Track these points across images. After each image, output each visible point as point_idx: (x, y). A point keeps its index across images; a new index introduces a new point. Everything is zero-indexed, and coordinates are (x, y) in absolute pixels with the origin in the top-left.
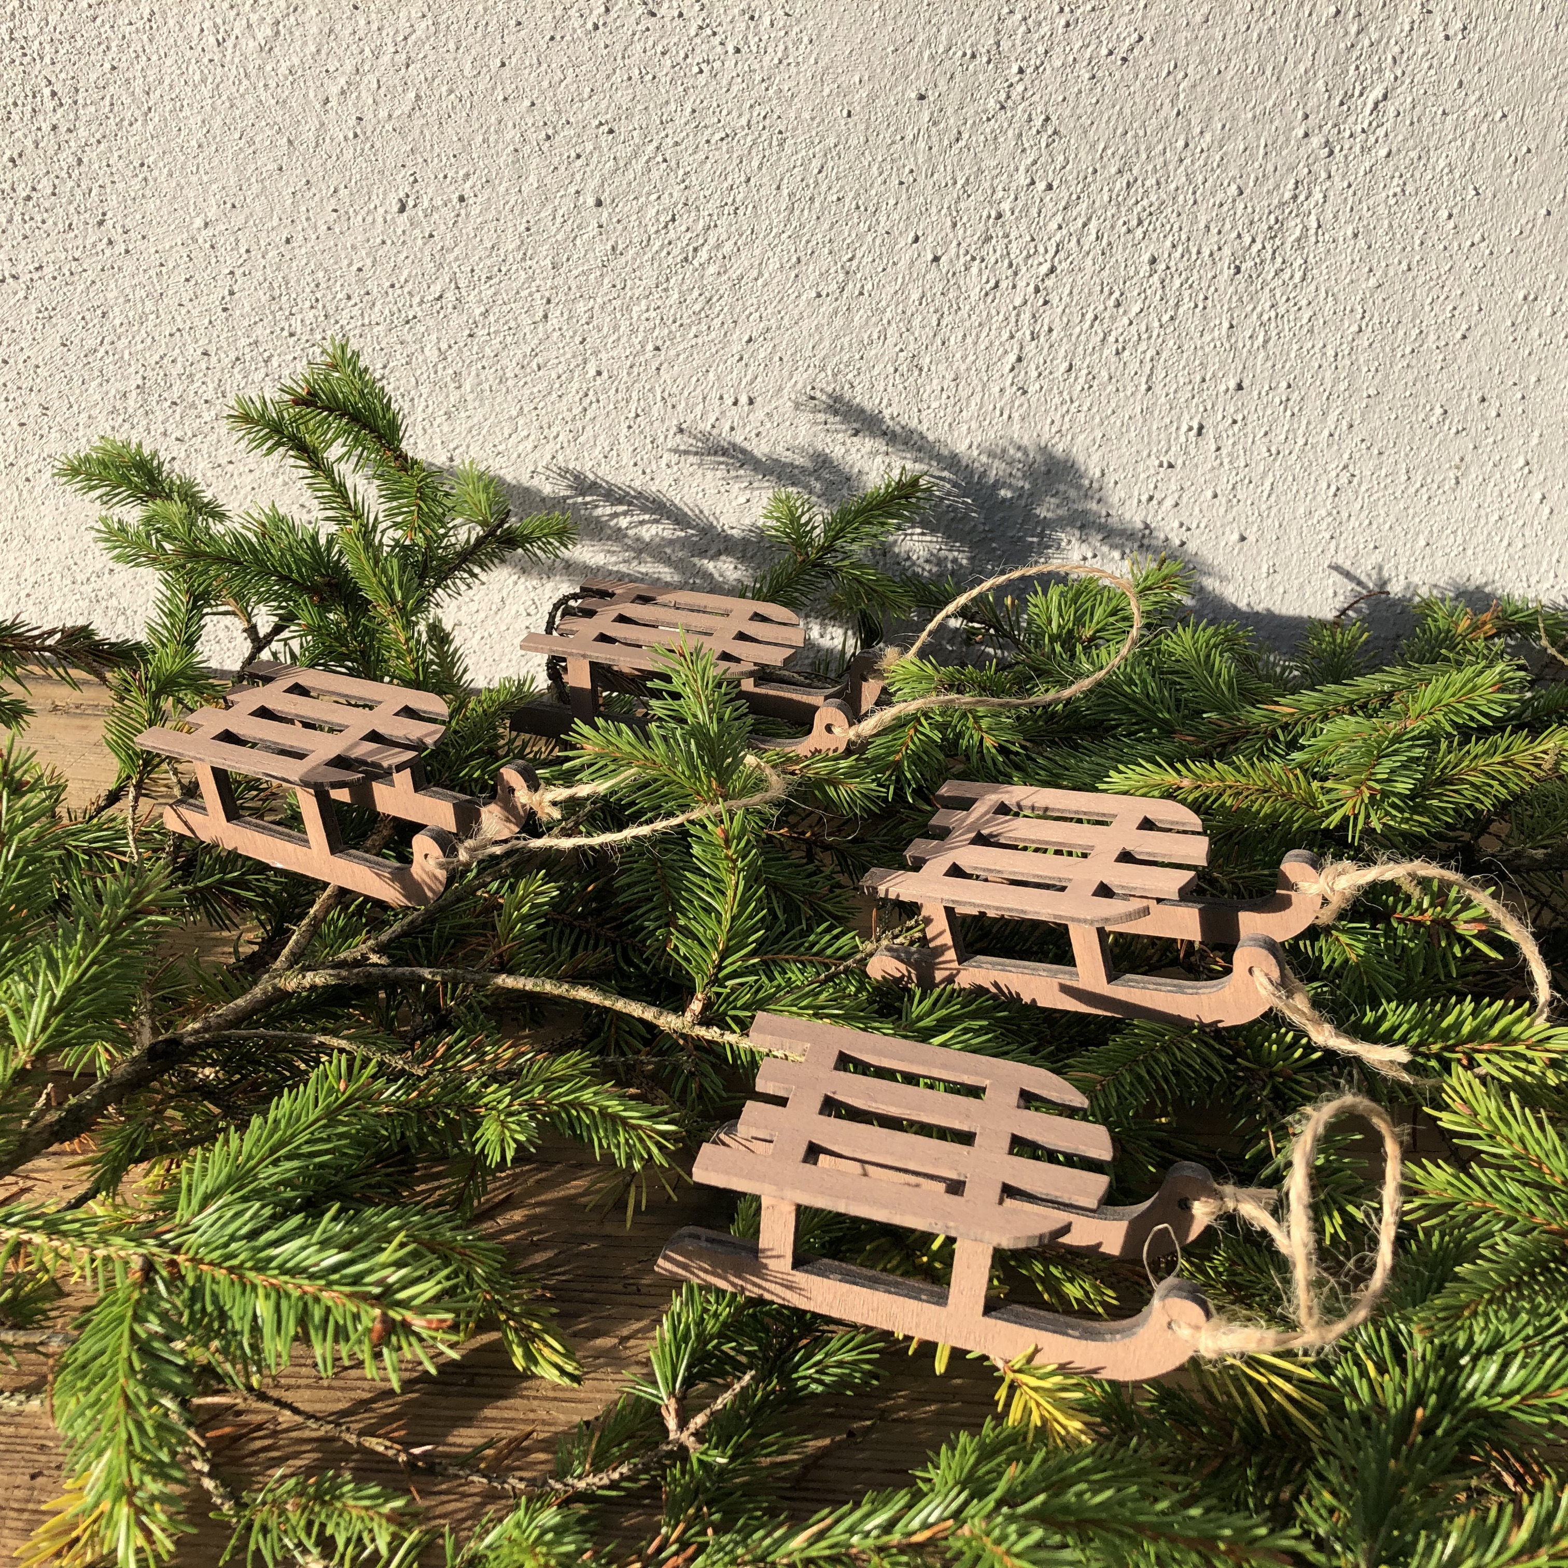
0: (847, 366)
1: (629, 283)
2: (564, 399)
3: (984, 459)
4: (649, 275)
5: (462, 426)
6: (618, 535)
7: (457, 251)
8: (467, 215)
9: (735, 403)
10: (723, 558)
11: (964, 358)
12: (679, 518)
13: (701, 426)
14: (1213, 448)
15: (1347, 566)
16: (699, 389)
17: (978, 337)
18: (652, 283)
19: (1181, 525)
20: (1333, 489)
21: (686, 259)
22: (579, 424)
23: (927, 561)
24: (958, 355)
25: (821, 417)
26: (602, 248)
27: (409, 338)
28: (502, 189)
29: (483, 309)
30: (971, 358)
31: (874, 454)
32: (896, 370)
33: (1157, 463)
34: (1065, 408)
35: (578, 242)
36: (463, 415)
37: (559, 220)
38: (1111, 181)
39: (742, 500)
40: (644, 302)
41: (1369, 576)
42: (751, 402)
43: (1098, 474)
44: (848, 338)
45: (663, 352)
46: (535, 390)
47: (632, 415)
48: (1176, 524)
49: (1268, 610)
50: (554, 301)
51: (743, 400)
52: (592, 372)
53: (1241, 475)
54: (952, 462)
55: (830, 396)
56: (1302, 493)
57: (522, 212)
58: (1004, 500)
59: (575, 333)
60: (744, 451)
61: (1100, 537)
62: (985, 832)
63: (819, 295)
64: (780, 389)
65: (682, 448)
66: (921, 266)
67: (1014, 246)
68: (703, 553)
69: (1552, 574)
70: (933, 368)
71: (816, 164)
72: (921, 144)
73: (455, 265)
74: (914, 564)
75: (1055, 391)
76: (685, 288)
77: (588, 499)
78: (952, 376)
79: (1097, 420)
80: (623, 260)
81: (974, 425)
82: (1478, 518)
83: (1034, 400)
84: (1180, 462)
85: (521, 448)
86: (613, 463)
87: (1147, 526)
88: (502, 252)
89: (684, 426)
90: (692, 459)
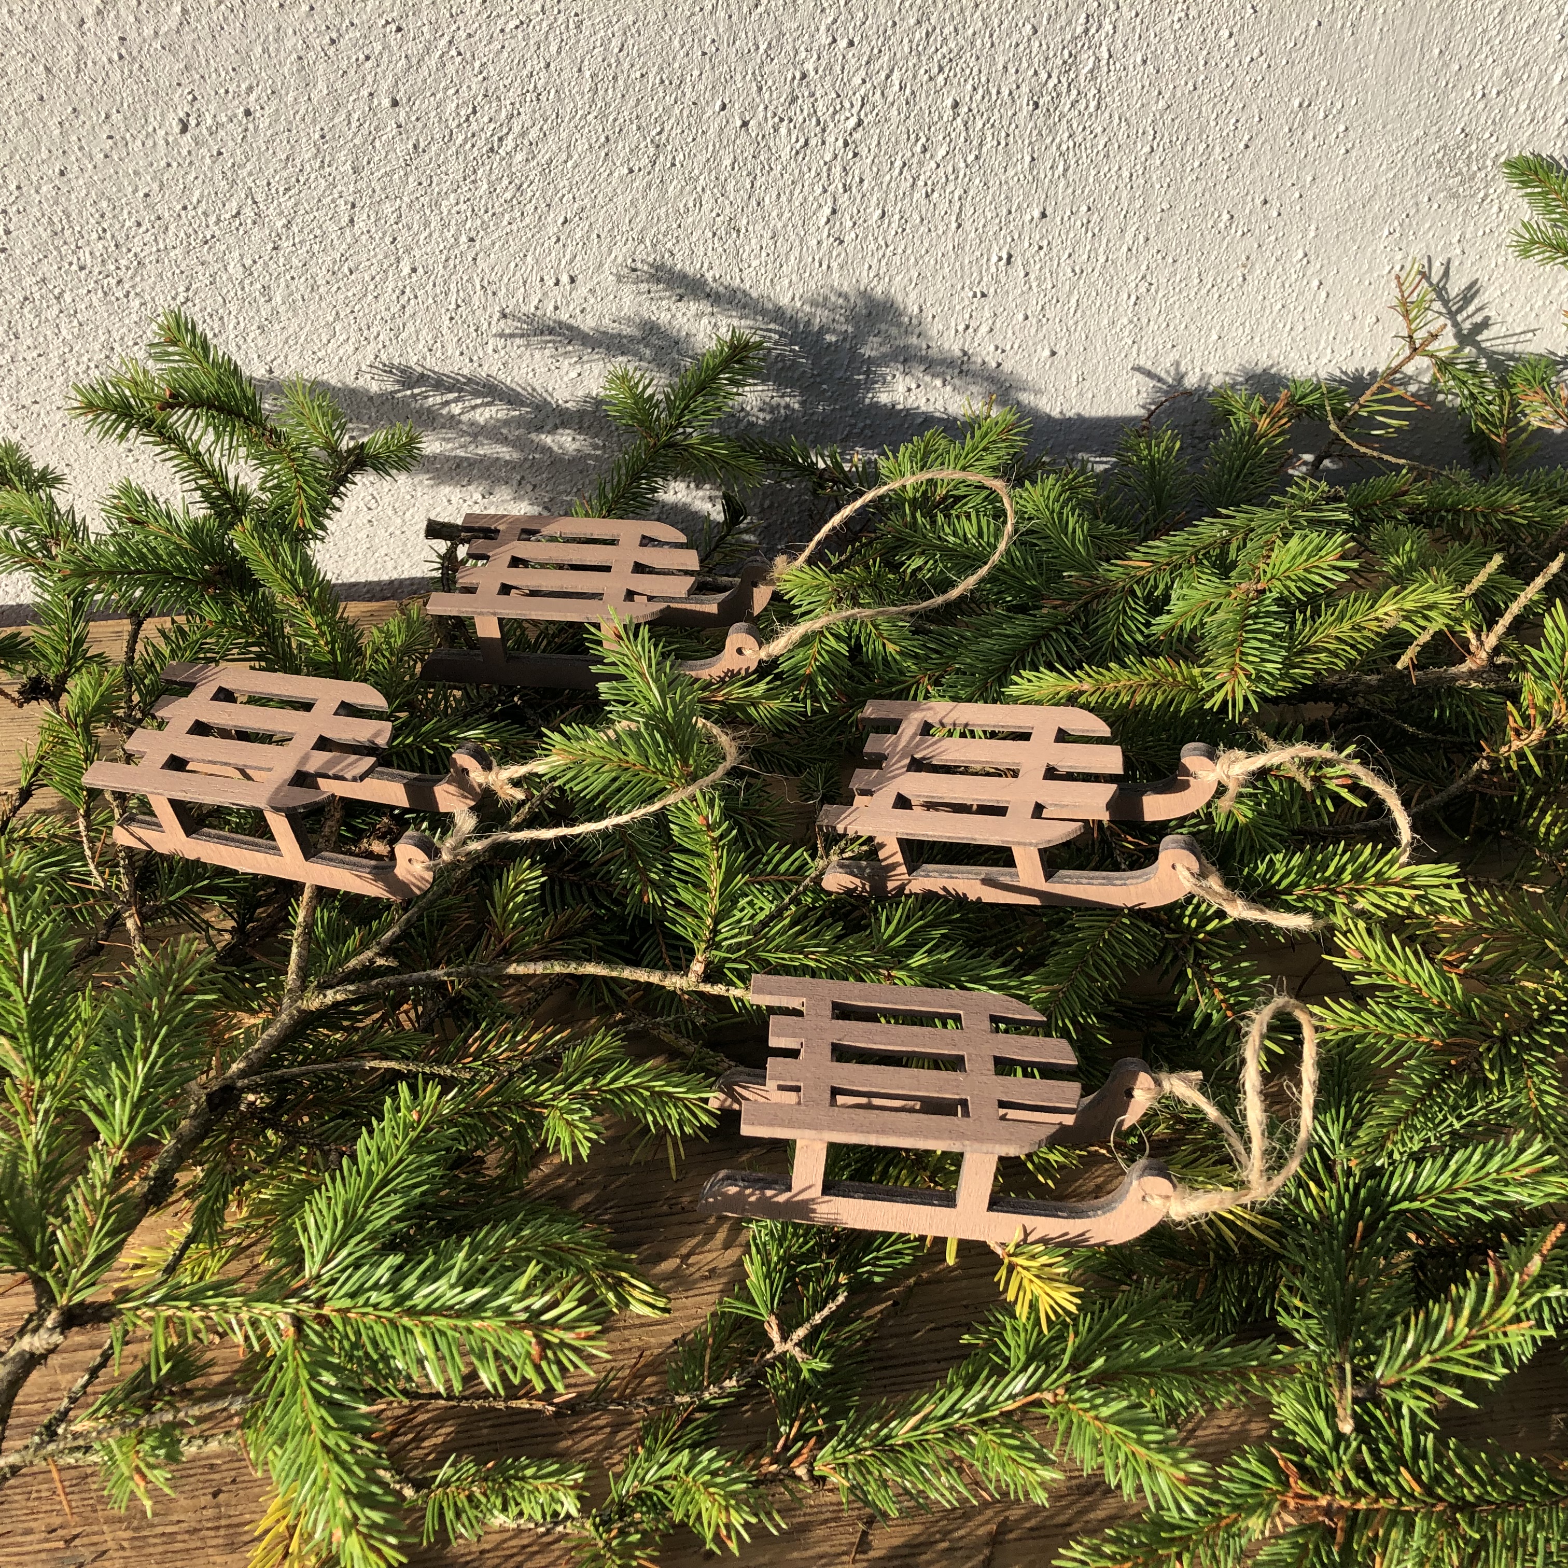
0: (665, 236)
1: (435, 179)
2: (381, 300)
3: (807, 308)
4: (455, 169)
5: (276, 336)
6: (453, 422)
7: (249, 166)
8: (256, 129)
9: (557, 283)
10: (560, 431)
11: (780, 216)
12: (511, 398)
13: (524, 309)
14: (1022, 274)
15: (1149, 366)
16: (518, 274)
17: (792, 194)
18: (459, 177)
19: (997, 348)
20: (1133, 298)
21: (492, 150)
22: (399, 322)
23: (761, 410)
24: (774, 214)
25: (644, 287)
26: (403, 148)
27: (210, 258)
28: (290, 99)
29: (284, 221)
30: (787, 215)
31: (699, 316)
32: (714, 234)
33: (971, 294)
34: (881, 253)
35: (377, 143)
36: (277, 327)
37: (354, 124)
38: (911, 31)
39: (573, 374)
40: (452, 196)
41: (1168, 372)
42: (572, 280)
43: (916, 311)
44: (664, 209)
45: (478, 243)
46: (350, 294)
47: (453, 306)
48: (992, 348)
49: (1079, 415)
50: (359, 205)
51: (565, 279)
52: (406, 270)
53: (1049, 296)
54: (778, 315)
55: (651, 266)
56: (1105, 305)
57: (314, 120)
58: (830, 344)
59: (384, 234)
60: (570, 328)
61: (922, 368)
62: (918, 756)
63: (631, 171)
64: (601, 265)
65: (507, 331)
66: (730, 132)
67: (820, 105)
68: (539, 429)
69: (1329, 351)
70: (750, 228)
71: (615, 44)
72: (721, 14)
73: (249, 181)
74: (748, 414)
75: (870, 237)
76: (493, 177)
77: (416, 391)
78: (770, 234)
79: (912, 260)
80: (426, 157)
81: (795, 278)
82: (1263, 309)
83: (850, 249)
84: (992, 290)
85: (341, 352)
86: (438, 354)
87: (965, 353)
88: (298, 162)
89: (507, 311)
90: (518, 341)
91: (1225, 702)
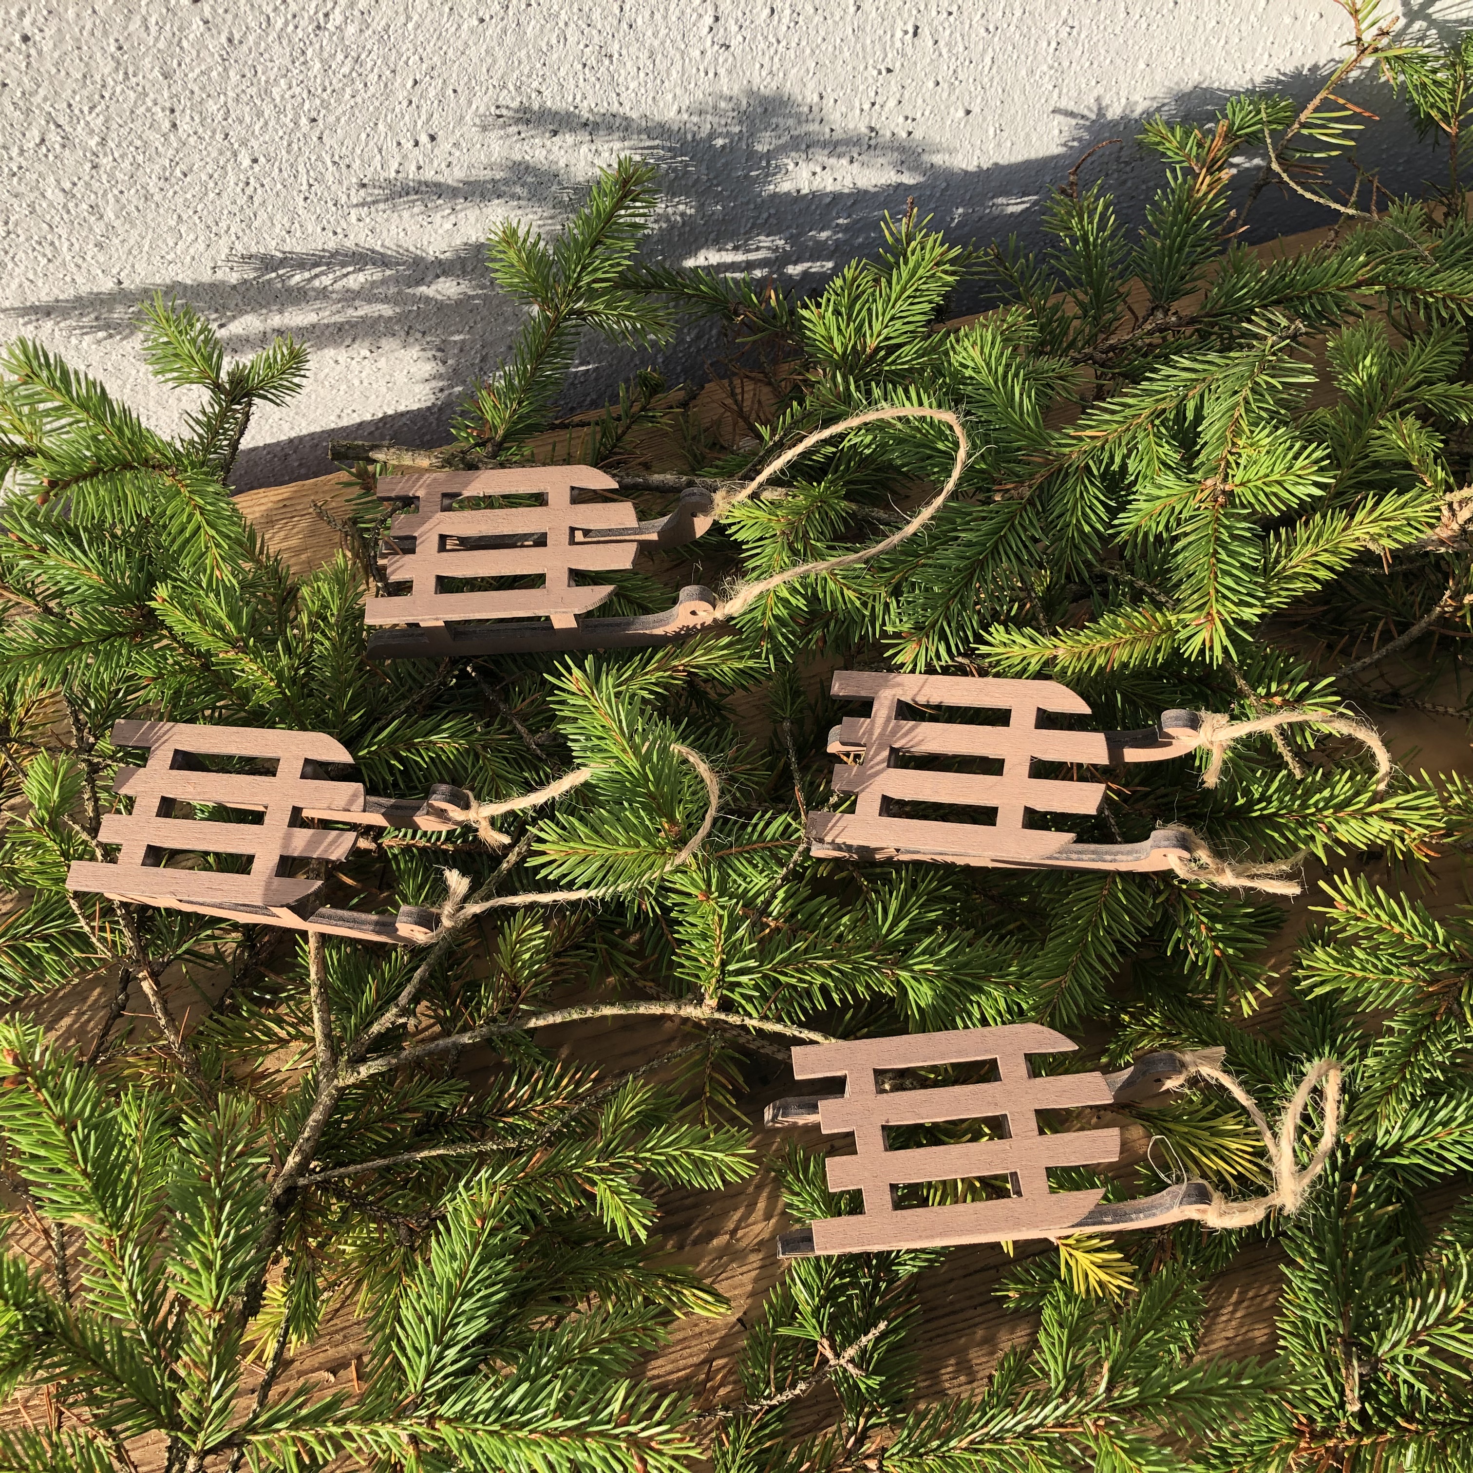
0: (529, 76)
1: (259, 69)
2: (225, 195)
3: (695, 119)
4: (280, 55)
6: (325, 293)
7: (42, 92)
8: (40, 53)
9: (417, 144)
10: (442, 279)
11: (655, 35)
12: (383, 260)
13: (384, 175)
14: (930, 43)
15: (1071, 107)
16: (371, 144)
17: (666, 10)
18: (287, 61)
19: (907, 118)
20: (1054, 45)
21: (319, 27)
22: (249, 212)
23: (655, 221)
24: (649, 33)
25: (513, 129)
26: (216, 43)
27: (22, 189)
28: (71, 14)
29: (97, 139)
30: (663, 32)
31: (578, 145)
32: (585, 65)
33: (875, 73)
34: (772, 51)
35: (185, 43)
36: (116, 241)
37: (153, 29)
39: (448, 226)
40: (282, 81)
41: (1091, 110)
42: (433, 138)
43: (816, 98)
44: (524, 52)
45: (321, 122)
46: (189, 196)
47: (305, 187)
48: (901, 119)
49: (996, 164)
50: (178, 109)
51: (424, 139)
52: (246, 162)
53: (961, 59)
54: (662, 130)
55: (517, 111)
56: (1023, 57)
57: (105, 33)
58: (723, 147)
59: (214, 132)
60: (438, 185)
61: (826, 152)
62: (896, 746)
63: (482, 21)
64: (462, 118)
65: (369, 199)
68: (419, 282)
69: (1266, 56)
70: (624, 52)
73: (47, 107)
75: (759, 37)
76: (325, 55)
77: (281, 272)
78: (647, 54)
79: (808, 51)
80: (245, 48)
81: (678, 91)
82: (1195, 29)
83: (738, 52)
84: (898, 65)
85: (192, 251)
86: (298, 234)
87: (872, 129)
88: (97, 78)
89: (365, 181)
90: (381, 206)
91: (1202, 651)
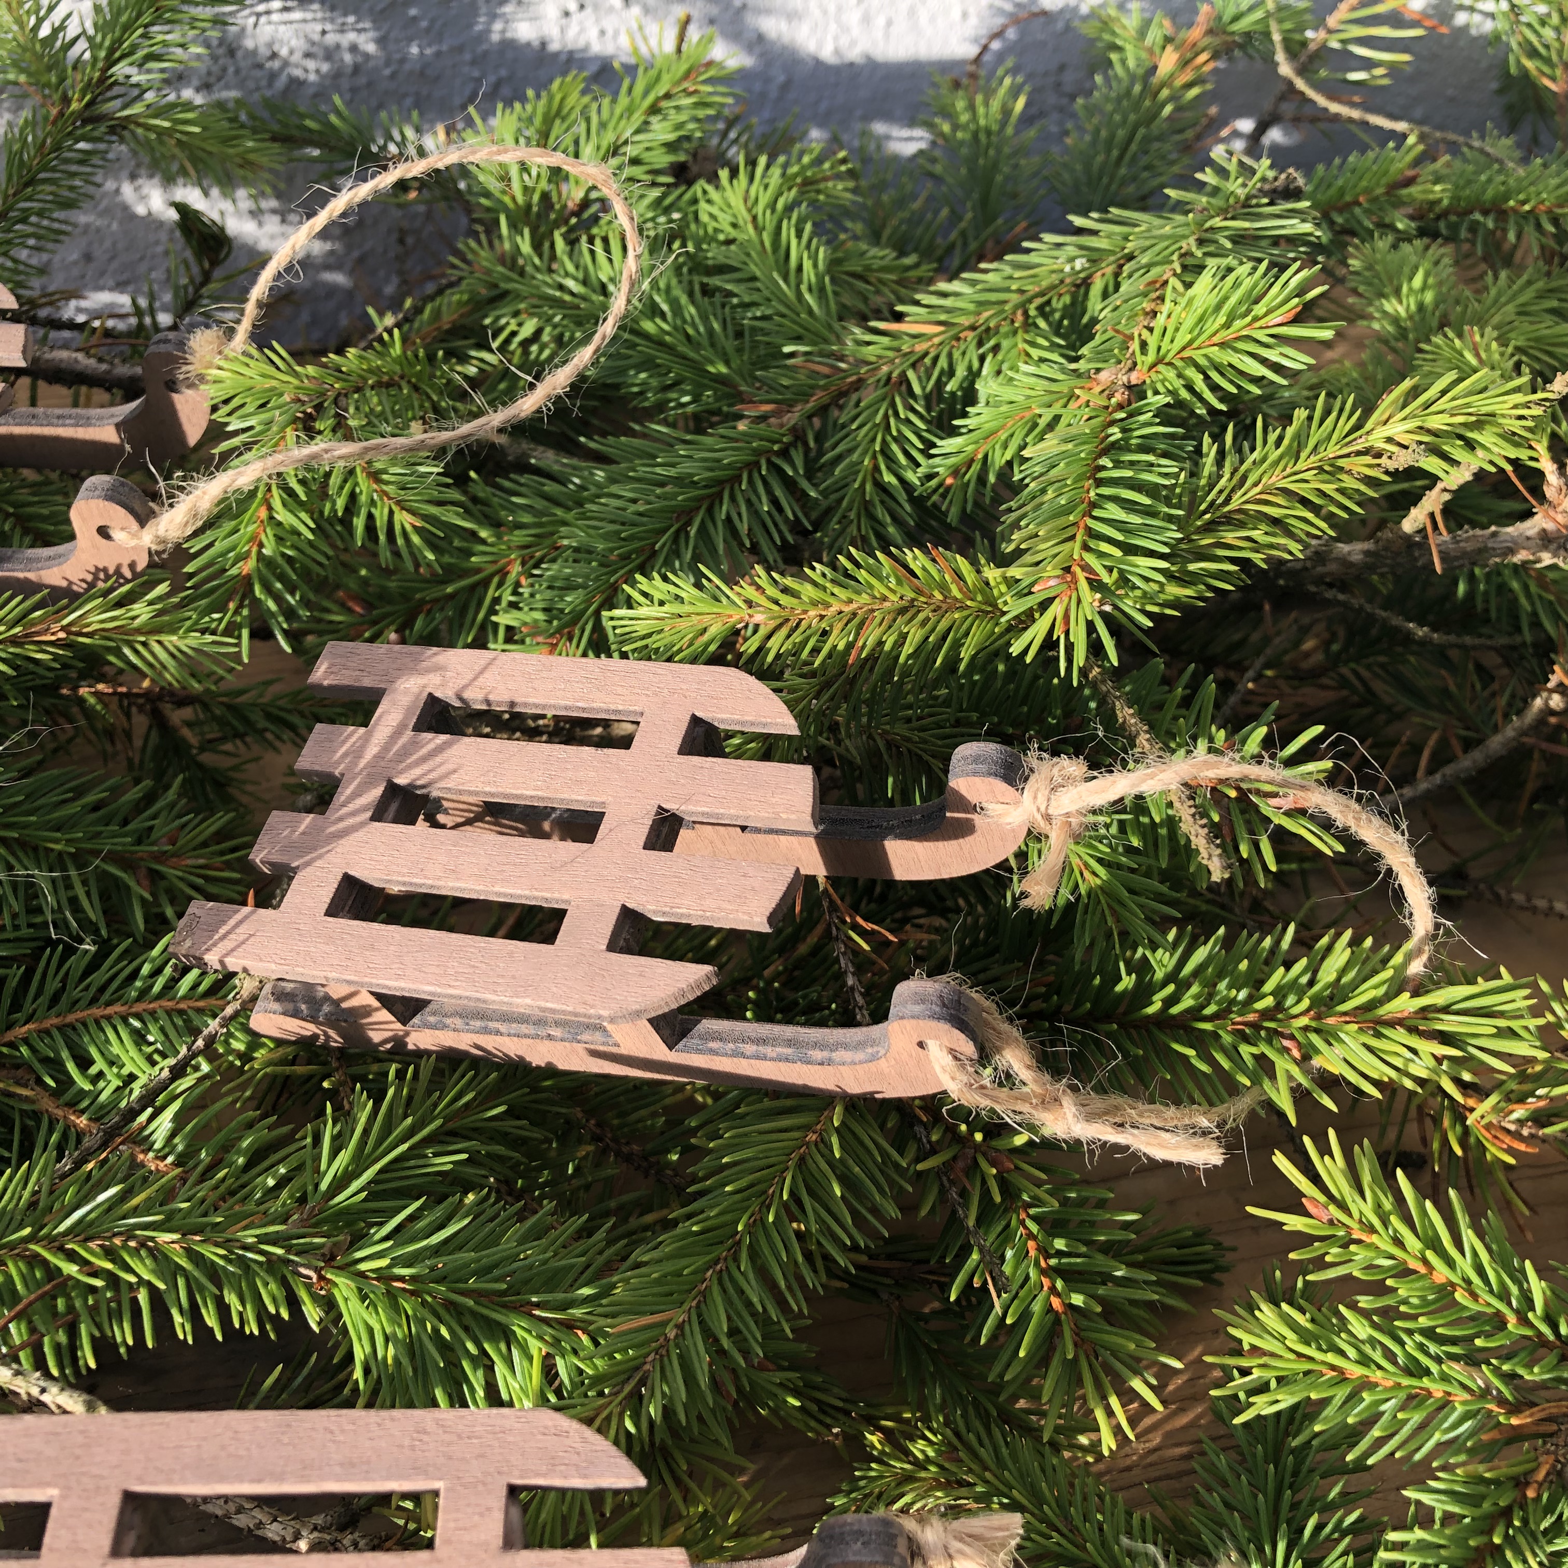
23: (307, 55)
49: (867, 57)
62: (401, 781)
74: (286, 64)
91: (1049, 643)
